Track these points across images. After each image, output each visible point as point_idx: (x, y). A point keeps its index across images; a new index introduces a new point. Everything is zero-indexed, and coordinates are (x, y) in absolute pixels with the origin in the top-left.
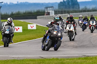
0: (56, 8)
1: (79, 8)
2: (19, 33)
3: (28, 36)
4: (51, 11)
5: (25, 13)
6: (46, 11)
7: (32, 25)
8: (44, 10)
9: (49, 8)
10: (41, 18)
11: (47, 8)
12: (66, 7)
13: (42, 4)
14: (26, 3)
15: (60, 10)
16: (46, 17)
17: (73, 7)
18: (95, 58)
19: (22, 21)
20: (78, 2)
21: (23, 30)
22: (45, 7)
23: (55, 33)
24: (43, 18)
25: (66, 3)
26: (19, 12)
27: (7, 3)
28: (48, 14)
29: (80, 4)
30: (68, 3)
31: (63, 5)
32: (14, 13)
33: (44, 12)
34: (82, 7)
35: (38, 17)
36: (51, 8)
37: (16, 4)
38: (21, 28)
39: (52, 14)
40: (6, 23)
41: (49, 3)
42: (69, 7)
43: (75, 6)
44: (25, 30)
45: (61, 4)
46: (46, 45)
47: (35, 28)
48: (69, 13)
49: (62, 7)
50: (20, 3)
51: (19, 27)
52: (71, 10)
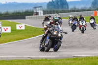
0: (45, 8)
1: (68, 7)
2: (8, 34)
3: (16, 36)
4: (39, 11)
5: (14, 13)
6: (35, 11)
7: (20, 25)
9: (37, 8)
10: (30, 18)
11: (35, 8)
12: (55, 7)
13: (31, 4)
15: (49, 10)
16: (34, 17)
17: (62, 7)
18: (85, 59)
19: (10, 21)
20: (67, 2)
21: (11, 30)
22: (33, 7)
23: (55, 33)
24: (32, 18)
25: (55, 3)
28: (37, 14)
29: (69, 4)
30: (57, 3)
31: (52, 5)
32: (2, 13)
33: (33, 12)
34: (71, 7)
35: (26, 17)
36: (39, 8)
37: (5, 4)
38: (9, 28)
39: (41, 13)
41: (38, 3)
42: (58, 7)
43: (64, 6)
44: (14, 30)
45: (50, 4)
46: (46, 46)
47: (23, 28)
48: (58, 13)
50: (9, 3)
51: (7, 27)
52: (60, 9)
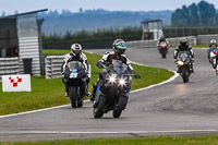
0: (168, 22)
4: (155, 31)
5: (98, 34)
6: (145, 31)
8: (141, 28)
9: (150, 24)
11: (146, 23)
12: (189, 22)
13: (137, 15)
14: (99, 11)
15: (176, 28)
16: (144, 44)
17: (205, 22)
19: (90, 52)
22: (142, 20)
24: (138, 45)
26: (83, 31)
27: (56, 12)
28: (150, 36)
31: (184, 17)
32: (73, 33)
33: (141, 33)
36: (155, 24)
39: (159, 36)
40: (68, 56)
42: (197, 22)
43: (210, 19)
45: (181, 14)
48: (196, 35)
49: (181, 21)
52: (201, 27)
